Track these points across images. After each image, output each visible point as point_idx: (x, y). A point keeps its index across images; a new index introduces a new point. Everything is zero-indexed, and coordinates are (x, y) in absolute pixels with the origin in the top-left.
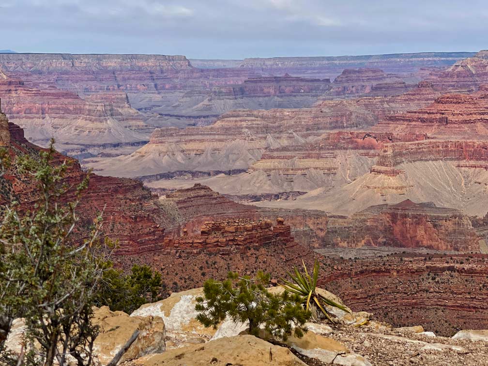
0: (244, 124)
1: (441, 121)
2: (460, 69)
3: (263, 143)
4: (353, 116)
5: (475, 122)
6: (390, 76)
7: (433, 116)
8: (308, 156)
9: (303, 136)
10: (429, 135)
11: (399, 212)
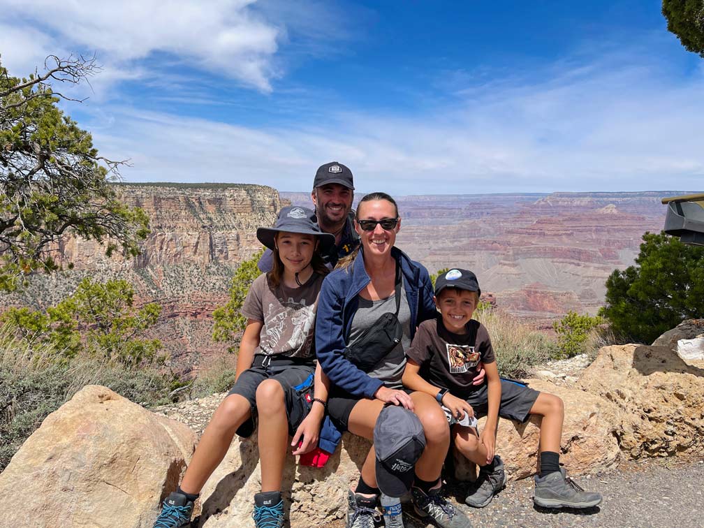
0: (416, 234)
1: (540, 234)
2: (543, 203)
3: (427, 246)
4: (482, 231)
5: (561, 235)
6: (498, 206)
7: (535, 231)
8: (458, 254)
9: (451, 242)
10: (533, 242)
11: (533, 290)
